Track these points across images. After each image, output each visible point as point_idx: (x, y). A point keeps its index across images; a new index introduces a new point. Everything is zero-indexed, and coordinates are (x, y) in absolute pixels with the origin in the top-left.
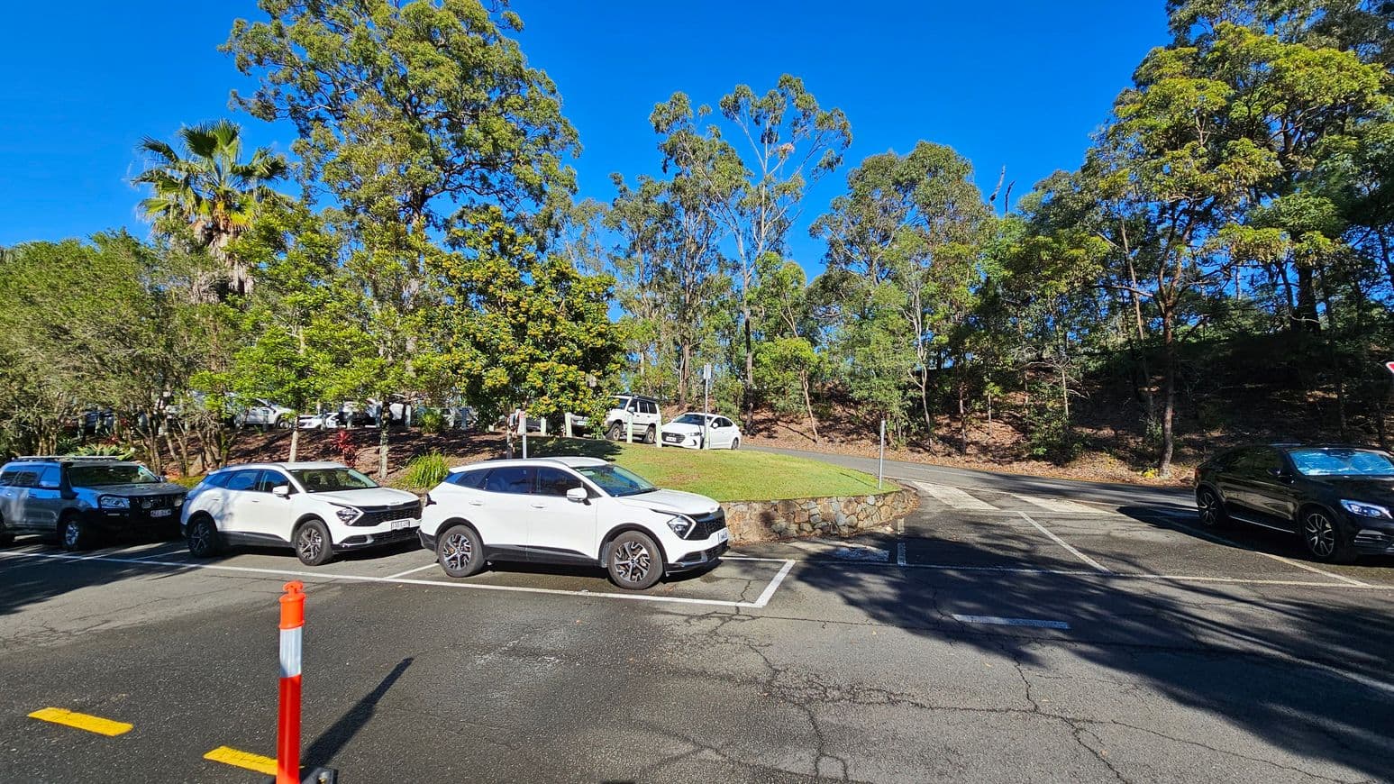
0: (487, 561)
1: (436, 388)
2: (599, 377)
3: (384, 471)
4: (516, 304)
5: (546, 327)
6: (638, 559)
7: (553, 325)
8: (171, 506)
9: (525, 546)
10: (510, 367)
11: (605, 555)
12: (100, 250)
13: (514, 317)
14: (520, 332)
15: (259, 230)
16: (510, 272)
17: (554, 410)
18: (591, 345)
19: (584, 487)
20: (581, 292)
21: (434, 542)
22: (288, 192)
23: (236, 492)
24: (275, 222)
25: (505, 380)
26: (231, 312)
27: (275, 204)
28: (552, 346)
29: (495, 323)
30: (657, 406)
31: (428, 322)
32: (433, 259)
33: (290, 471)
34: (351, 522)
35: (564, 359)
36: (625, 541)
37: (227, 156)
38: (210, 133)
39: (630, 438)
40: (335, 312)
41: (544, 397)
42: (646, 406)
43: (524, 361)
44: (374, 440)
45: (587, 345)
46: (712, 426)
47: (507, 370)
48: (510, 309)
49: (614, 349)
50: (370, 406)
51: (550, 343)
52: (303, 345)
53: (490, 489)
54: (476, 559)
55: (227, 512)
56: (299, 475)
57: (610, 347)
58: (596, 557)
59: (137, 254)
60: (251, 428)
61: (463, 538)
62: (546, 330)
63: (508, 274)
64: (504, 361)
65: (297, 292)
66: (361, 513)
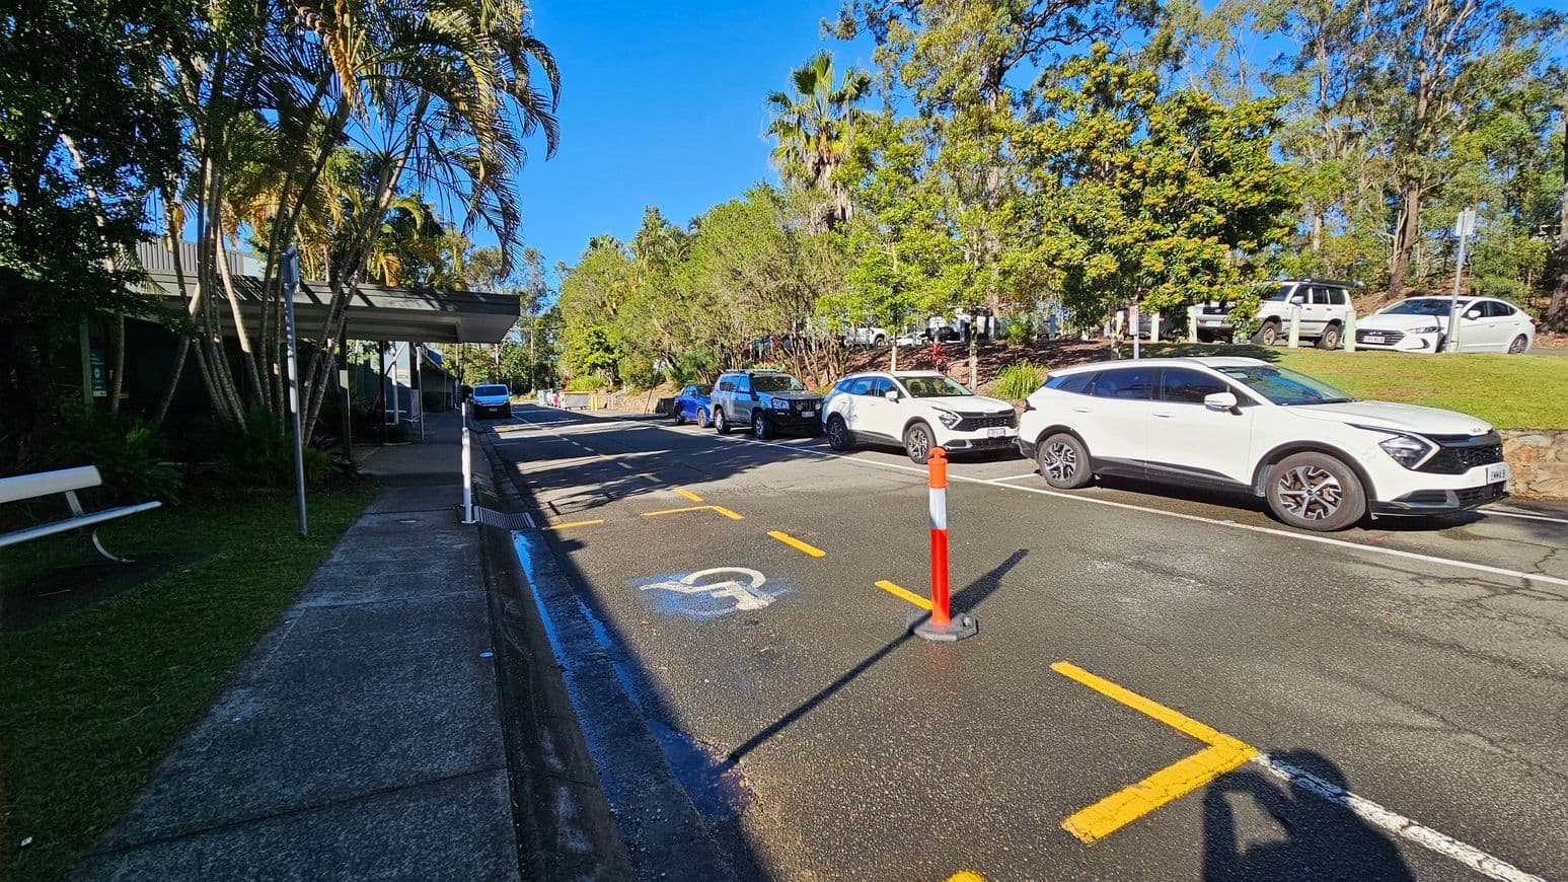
0: (1094, 474)
1: (1026, 290)
2: (1251, 252)
3: (974, 382)
4: (1128, 167)
5: (1171, 189)
6: (1320, 490)
7: (1181, 186)
8: (813, 409)
9: (1144, 462)
10: (1117, 251)
11: (1263, 481)
12: (751, 203)
13: (1125, 185)
14: (1132, 203)
15: (853, 152)
16: (1118, 127)
17: (1181, 299)
18: (1240, 205)
19: (1231, 392)
20: (1226, 130)
21: (1033, 450)
22: (871, 108)
23: (858, 396)
24: (866, 141)
25: (1113, 267)
26: (839, 239)
27: (864, 123)
28: (1177, 216)
29: (1099, 198)
30: (1345, 293)
31: (1017, 213)
32: (1023, 135)
33: (897, 378)
34: (951, 427)
35: (1193, 231)
36: (1299, 465)
37: (825, 87)
38: (811, 69)
39: (1294, 341)
40: (923, 222)
41: (1166, 285)
42: (1327, 292)
43: (1137, 240)
44: (962, 353)
45: (1234, 205)
46: (1466, 315)
47: (1115, 254)
48: (1119, 175)
49: (1277, 207)
50: (954, 320)
51: (1174, 213)
52: (895, 262)
53: (1097, 394)
54: (1082, 470)
55: (853, 414)
56: (903, 381)
57: (1271, 204)
58: (1249, 483)
59: (773, 199)
60: (857, 347)
61: (1066, 447)
62: (1170, 194)
63: (1116, 130)
64: (1110, 245)
65: (889, 209)
66: (960, 419)
